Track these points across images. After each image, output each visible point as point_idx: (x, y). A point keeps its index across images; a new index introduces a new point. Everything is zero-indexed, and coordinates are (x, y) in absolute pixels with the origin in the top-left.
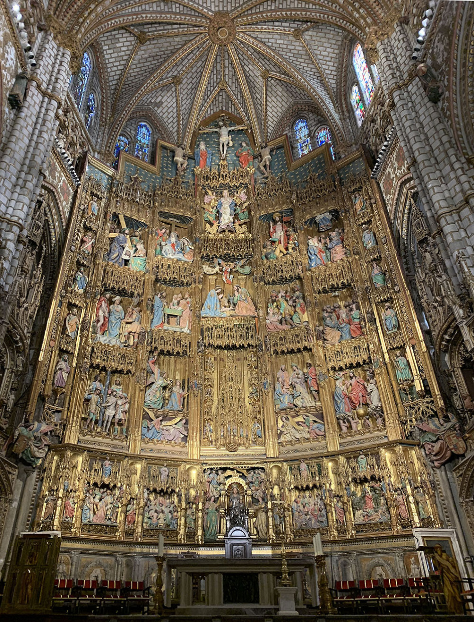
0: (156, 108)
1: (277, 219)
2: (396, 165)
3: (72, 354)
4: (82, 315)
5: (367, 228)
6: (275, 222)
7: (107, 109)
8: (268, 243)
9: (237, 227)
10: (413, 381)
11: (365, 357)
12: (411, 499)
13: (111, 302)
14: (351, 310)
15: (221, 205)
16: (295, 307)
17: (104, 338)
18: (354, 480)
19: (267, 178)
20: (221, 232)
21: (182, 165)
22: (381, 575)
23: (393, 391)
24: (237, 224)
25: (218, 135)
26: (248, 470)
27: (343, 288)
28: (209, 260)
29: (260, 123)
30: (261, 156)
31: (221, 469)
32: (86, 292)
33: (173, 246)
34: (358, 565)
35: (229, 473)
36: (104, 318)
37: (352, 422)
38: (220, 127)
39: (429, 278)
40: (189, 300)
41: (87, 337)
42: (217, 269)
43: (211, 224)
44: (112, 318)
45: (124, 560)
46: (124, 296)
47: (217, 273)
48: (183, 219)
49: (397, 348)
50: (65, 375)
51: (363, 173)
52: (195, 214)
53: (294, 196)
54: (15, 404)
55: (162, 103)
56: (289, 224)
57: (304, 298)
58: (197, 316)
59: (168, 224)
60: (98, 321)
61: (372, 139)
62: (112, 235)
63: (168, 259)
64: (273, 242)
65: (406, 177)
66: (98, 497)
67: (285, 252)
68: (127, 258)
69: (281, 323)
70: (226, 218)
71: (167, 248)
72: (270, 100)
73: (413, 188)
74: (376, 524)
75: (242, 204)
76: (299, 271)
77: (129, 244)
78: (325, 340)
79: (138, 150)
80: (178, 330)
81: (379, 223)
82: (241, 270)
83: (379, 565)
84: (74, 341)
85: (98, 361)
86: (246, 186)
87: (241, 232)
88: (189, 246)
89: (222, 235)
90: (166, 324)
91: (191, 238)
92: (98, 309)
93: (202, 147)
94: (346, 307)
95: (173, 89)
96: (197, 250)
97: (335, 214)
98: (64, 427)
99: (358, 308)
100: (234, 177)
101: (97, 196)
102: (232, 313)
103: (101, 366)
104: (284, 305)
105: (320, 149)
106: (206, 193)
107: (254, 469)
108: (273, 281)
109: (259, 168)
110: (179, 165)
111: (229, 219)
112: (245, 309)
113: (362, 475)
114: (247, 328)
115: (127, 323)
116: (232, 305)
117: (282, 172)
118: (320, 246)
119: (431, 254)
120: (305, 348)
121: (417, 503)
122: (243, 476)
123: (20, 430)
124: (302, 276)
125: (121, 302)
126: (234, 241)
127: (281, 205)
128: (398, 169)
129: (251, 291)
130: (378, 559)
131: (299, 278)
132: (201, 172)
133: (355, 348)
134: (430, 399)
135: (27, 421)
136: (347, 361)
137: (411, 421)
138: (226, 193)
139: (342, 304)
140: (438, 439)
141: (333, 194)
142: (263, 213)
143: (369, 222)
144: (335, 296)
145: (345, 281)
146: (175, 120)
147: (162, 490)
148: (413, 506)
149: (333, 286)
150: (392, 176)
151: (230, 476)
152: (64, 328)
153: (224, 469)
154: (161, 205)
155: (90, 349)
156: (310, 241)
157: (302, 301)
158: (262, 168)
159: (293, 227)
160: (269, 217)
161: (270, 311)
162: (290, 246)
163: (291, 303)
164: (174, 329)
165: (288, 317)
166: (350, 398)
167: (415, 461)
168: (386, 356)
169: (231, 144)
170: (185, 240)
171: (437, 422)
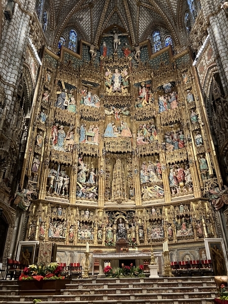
0: (79, 22)
1: (143, 85)
2: (207, 58)
3: (41, 155)
4: (45, 135)
5: (189, 92)
6: (142, 87)
7: (54, 21)
8: (139, 99)
9: (123, 89)
10: (208, 170)
11: (185, 158)
12: (204, 225)
13: (58, 129)
14: (179, 134)
15: (114, 77)
16: (151, 132)
17: (56, 147)
18: (178, 217)
19: (138, 63)
20: (114, 92)
21: (94, 54)
22: (188, 259)
23: (198, 175)
24: (122, 88)
25: (113, 38)
26: (127, 212)
27: (175, 123)
28: (108, 107)
29: (135, 32)
30: (135, 51)
31: (114, 211)
32: (46, 123)
33: (89, 99)
34: (178, 254)
35: (118, 213)
36: (56, 136)
37: (177, 189)
38: (114, 34)
39: (219, 119)
40: (98, 128)
41: (48, 147)
42: (112, 112)
43: (109, 88)
44: (60, 137)
45: (69, 253)
46: (65, 125)
47: (112, 114)
48: (95, 85)
49: (201, 154)
50: (37, 166)
51: (189, 62)
52: (101, 82)
53: (152, 73)
54: (14, 180)
55: (83, 19)
56: (149, 88)
57: (156, 128)
58: (102, 137)
59: (86, 87)
60: (53, 138)
61: (195, 43)
62: (58, 93)
63: (87, 106)
64: (141, 98)
65: (212, 65)
66: (55, 225)
67: (147, 104)
68: (66, 105)
69: (144, 140)
70: (117, 84)
71: (86, 100)
72: (140, 19)
73: (214, 71)
74: (187, 236)
75: (125, 77)
76: (154, 114)
77: (66, 98)
78: (166, 149)
79: (70, 45)
80: (93, 144)
81: (195, 90)
82: (124, 113)
83: (187, 254)
84: (41, 148)
85: (53, 159)
86: (127, 68)
87: (125, 92)
88: (98, 99)
89: (114, 94)
90: (87, 140)
91: (98, 95)
92: (52, 132)
93: (105, 45)
94: (176, 133)
95: (89, 11)
96: (102, 102)
97: (173, 83)
98: (38, 191)
99: (183, 133)
100: (121, 62)
101: (50, 71)
102: (120, 135)
103: (55, 161)
104: (146, 131)
105: (167, 48)
106: (106, 71)
107: (130, 211)
108: (141, 119)
109: (134, 58)
110: (92, 55)
111: (118, 85)
112: (126, 133)
113: (181, 214)
114: (127, 143)
115: (67, 140)
116: (119, 131)
117: (146, 60)
118: (165, 100)
119: (222, 106)
120: (156, 153)
121: (206, 227)
122: (124, 215)
123: (17, 193)
124: (155, 116)
125: (64, 128)
126: (121, 97)
127: (145, 78)
128: (208, 60)
129: (129, 124)
130: (187, 252)
131: (154, 118)
132: (104, 58)
133: (181, 153)
134: (215, 179)
135: (20, 188)
136: (176, 160)
137: (206, 189)
138: (117, 70)
139: (174, 131)
140: (218, 198)
141: (172, 73)
142: (136, 82)
143: (190, 89)
144: (171, 127)
145: (177, 120)
146: (90, 29)
147: (86, 222)
148: (205, 228)
149: (171, 122)
150: (204, 64)
151: (118, 215)
152: (36, 142)
153: (115, 212)
154: (83, 77)
155: (49, 152)
156: (160, 98)
157: (155, 129)
158: (136, 57)
159: (151, 90)
160: (139, 85)
161: (139, 134)
162: (150, 100)
163: (149, 130)
164: (91, 143)
165: (148, 138)
166: (176, 178)
167: (207, 207)
168: (196, 157)
169: (119, 44)
170: (95, 96)
171: (218, 190)
